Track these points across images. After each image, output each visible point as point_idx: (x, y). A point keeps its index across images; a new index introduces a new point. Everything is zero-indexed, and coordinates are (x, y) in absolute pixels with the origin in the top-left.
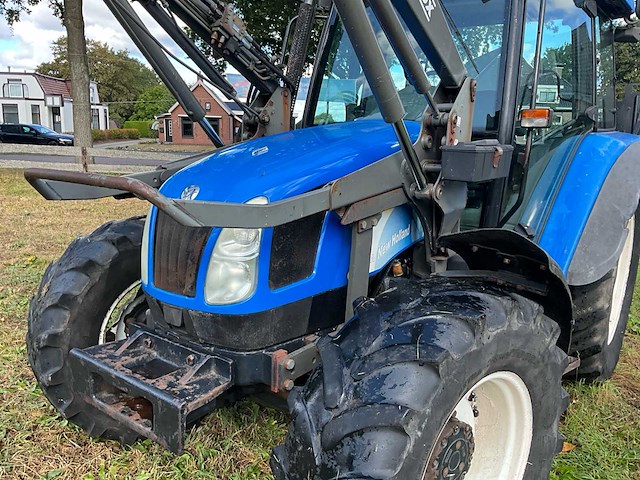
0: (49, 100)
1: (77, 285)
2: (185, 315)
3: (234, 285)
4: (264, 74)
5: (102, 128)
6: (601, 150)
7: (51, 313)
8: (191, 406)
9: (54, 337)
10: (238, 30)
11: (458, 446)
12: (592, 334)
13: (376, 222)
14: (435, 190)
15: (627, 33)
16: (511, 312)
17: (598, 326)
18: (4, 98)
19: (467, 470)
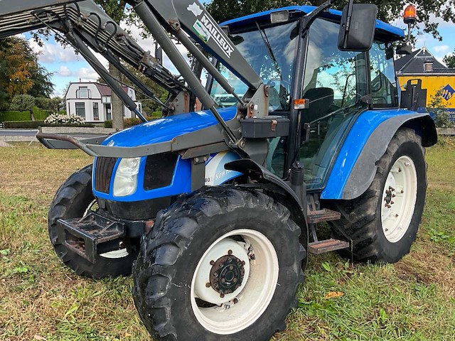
0: (104, 99)
1: (71, 194)
2: (106, 203)
3: (129, 188)
4: (171, 85)
6: (369, 121)
8: (99, 241)
10: (152, 64)
11: (231, 268)
12: (367, 231)
13: (205, 159)
14: (239, 143)
15: (402, 49)
16: (247, 198)
17: (370, 226)
18: (77, 99)
19: (239, 283)
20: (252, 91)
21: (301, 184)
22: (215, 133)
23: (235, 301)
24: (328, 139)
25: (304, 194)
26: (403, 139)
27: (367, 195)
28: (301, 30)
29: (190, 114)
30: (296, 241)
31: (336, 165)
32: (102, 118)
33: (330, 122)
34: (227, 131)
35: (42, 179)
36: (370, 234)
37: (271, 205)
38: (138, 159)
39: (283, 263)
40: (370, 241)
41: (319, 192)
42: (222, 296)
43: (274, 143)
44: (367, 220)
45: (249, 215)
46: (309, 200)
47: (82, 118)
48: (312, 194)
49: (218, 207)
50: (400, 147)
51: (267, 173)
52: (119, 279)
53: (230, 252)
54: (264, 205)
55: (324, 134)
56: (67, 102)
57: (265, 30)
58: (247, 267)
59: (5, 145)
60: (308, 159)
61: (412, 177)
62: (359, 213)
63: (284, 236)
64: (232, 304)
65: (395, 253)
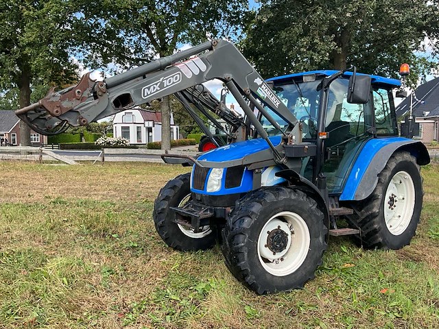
0: (146, 123)
2: (201, 196)
3: (215, 187)
5: (175, 139)
6: (373, 146)
7: (162, 202)
8: (201, 217)
9: (163, 209)
10: (224, 109)
11: (280, 236)
12: (373, 224)
13: (262, 170)
14: (283, 160)
15: (400, 94)
16: (290, 193)
17: (375, 220)
18: (123, 123)
19: (285, 246)
20: (291, 127)
21: (325, 188)
22: (267, 154)
23: (282, 259)
24: (345, 158)
25: (327, 196)
26: (399, 158)
27: (372, 198)
28: (324, 86)
29: (246, 142)
30: (321, 222)
31: (351, 177)
32: (144, 140)
33: (347, 146)
34: (275, 152)
35: (115, 190)
36: (376, 226)
37: (305, 198)
38: (222, 170)
39: (313, 236)
40: (375, 231)
41: (338, 196)
42: (274, 254)
43: (306, 161)
44: (374, 216)
45: (292, 203)
46: (331, 201)
47: (127, 141)
48: (333, 197)
49: (273, 197)
50: (397, 165)
51: (302, 178)
52: (200, 251)
53: (279, 227)
54: (301, 197)
55: (342, 155)
56: (114, 126)
57: (299, 85)
58: (289, 237)
59: (74, 163)
60: (331, 173)
61: (411, 187)
62: (367, 211)
63: (313, 218)
64: (280, 261)
65: (396, 243)
